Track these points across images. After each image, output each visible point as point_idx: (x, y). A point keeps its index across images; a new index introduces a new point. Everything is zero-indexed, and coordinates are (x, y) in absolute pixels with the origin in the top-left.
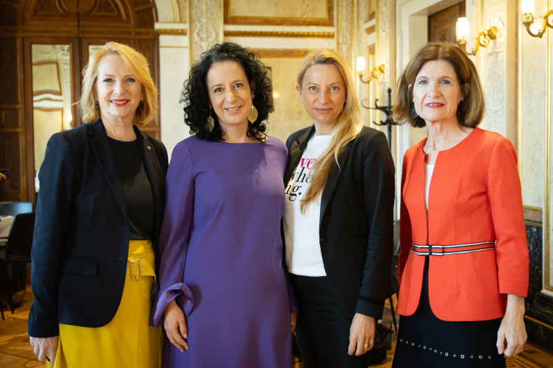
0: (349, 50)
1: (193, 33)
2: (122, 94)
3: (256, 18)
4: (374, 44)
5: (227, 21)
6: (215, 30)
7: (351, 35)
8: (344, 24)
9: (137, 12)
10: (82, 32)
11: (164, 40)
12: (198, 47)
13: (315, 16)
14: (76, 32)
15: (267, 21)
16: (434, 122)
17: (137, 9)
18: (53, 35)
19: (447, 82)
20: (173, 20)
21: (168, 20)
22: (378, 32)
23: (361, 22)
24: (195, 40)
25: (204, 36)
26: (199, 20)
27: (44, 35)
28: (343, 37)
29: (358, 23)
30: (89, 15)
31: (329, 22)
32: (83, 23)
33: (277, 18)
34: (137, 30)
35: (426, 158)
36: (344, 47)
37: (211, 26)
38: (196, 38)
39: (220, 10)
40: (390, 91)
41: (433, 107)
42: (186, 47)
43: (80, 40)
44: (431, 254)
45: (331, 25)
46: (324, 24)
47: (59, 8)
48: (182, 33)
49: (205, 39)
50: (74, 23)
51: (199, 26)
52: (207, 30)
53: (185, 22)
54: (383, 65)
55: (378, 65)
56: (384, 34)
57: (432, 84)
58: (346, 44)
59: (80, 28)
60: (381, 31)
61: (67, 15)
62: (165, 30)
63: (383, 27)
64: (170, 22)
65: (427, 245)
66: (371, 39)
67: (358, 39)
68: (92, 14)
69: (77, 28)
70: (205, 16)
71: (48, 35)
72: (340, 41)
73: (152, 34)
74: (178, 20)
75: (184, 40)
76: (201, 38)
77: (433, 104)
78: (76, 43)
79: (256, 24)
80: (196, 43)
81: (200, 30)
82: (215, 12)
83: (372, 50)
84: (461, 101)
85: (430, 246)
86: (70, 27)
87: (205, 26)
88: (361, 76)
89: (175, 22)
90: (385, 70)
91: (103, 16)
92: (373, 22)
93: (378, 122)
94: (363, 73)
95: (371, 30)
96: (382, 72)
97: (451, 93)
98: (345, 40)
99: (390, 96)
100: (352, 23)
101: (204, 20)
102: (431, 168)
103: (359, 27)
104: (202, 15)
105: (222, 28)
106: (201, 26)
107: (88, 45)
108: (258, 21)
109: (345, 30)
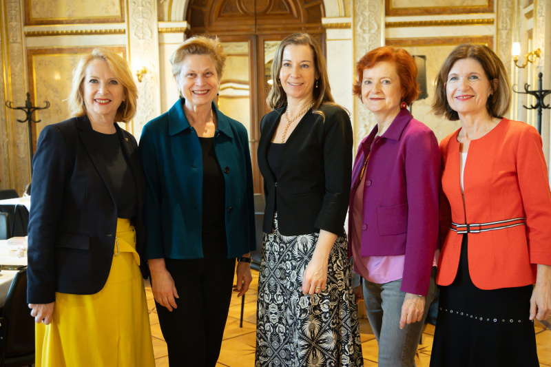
0: (509, 34)
1: (357, 26)
2: (105, 94)
3: (417, 8)
4: (532, 29)
5: (388, 13)
6: (377, 22)
7: (511, 20)
8: (504, 10)
9: (307, 10)
10: (259, 30)
11: (330, 33)
12: (361, 39)
13: (474, 4)
14: (254, 30)
15: (427, 11)
16: (465, 114)
17: (307, 6)
18: (234, 33)
19: (475, 77)
20: (338, 15)
21: (334, 15)
22: (536, 17)
23: (521, 7)
24: (358, 33)
25: (366, 28)
26: (362, 14)
27: (227, 34)
28: (503, 23)
29: (519, 8)
30: (264, 14)
31: (489, 9)
32: (259, 22)
33: (437, 7)
34: (307, 25)
35: (461, 147)
36: (504, 33)
37: (373, 19)
38: (359, 30)
39: (382, 3)
40: (541, 75)
41: (464, 100)
42: (350, 39)
43: (257, 37)
44: (469, 232)
45: (492, 11)
46: (484, 11)
47: (239, 9)
48: (347, 26)
49: (367, 31)
50: (252, 22)
51: (362, 19)
52: (370, 23)
53: (349, 16)
54: (539, 49)
55: (535, 49)
56: (542, 18)
57: (461, 79)
58: (506, 29)
59: (258, 27)
60: (538, 15)
61: (246, 15)
62: (331, 24)
63: (540, 11)
64: (335, 17)
65: (466, 224)
66: (529, 24)
67: (518, 23)
68: (268, 12)
69: (254, 27)
70: (367, 9)
71: (231, 33)
72: (500, 27)
73: (319, 28)
74: (343, 15)
75: (348, 33)
76: (364, 30)
77: (463, 96)
78: (254, 40)
79: (416, 14)
80: (359, 36)
81: (363, 23)
82: (377, 5)
83: (530, 34)
84: (491, 95)
85: (468, 225)
86: (248, 26)
87: (367, 19)
88: (516, 61)
89: (340, 17)
90: (541, 55)
91: (276, 15)
92: (531, 7)
93: (529, 106)
94: (518, 58)
95: (529, 15)
96: (538, 56)
97: (481, 87)
98: (505, 26)
99: (541, 80)
100: (513, 8)
101: (367, 14)
102: (464, 155)
103: (519, 12)
104: (366, 8)
105: (383, 19)
106: (364, 19)
107: (264, 41)
108: (418, 11)
109: (505, 16)
